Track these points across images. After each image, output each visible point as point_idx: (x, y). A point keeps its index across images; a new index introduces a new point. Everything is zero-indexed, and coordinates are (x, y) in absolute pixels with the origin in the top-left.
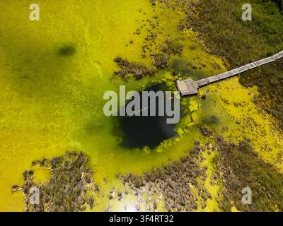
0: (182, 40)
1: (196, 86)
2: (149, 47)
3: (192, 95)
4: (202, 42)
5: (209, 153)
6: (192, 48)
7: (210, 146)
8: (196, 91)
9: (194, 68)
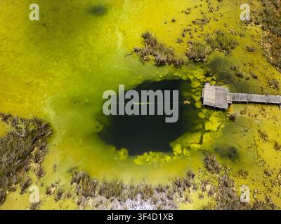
0: (241, 36)
1: (229, 99)
2: (193, 32)
3: (217, 109)
4: (268, 45)
5: (201, 197)
6: (250, 50)
7: (208, 187)
8: (226, 106)
9: (240, 76)
